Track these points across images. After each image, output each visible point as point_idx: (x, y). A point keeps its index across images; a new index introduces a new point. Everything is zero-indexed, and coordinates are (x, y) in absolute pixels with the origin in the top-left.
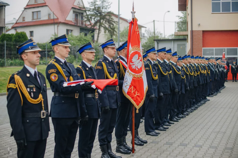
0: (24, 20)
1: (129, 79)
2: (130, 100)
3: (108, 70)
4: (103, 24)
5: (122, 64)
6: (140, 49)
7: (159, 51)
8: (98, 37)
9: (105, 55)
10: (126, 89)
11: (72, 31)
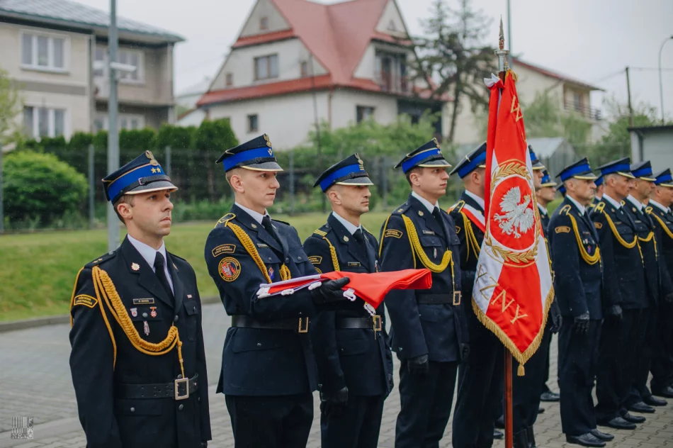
0: (229, 82)
1: (494, 265)
2: (496, 334)
3: (423, 241)
4: (468, 85)
5: (469, 219)
6: (527, 170)
7: (608, 171)
8: (453, 124)
9: (414, 194)
10: (483, 299)
11: (372, 109)
